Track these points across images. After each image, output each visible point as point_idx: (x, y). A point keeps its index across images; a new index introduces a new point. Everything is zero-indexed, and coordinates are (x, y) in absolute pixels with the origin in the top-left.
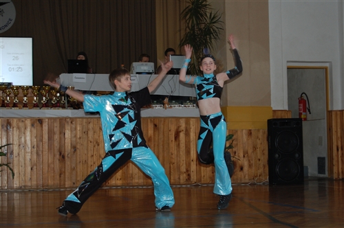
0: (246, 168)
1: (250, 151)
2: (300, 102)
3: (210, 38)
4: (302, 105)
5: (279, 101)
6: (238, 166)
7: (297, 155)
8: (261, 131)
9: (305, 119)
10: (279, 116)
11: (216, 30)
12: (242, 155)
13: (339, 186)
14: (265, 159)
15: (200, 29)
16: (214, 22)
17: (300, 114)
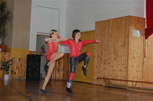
0: (17, 73)
1: (19, 67)
2: (41, 49)
3: (7, 20)
4: (42, 50)
5: (33, 48)
6: (14, 72)
7: (38, 69)
8: (24, 59)
9: (43, 55)
10: (32, 53)
11: (9, 17)
12: (16, 68)
13: (53, 82)
14: (25, 70)
15: (3, 16)
16: (9, 14)
17: (41, 53)
